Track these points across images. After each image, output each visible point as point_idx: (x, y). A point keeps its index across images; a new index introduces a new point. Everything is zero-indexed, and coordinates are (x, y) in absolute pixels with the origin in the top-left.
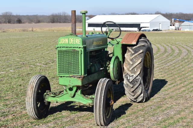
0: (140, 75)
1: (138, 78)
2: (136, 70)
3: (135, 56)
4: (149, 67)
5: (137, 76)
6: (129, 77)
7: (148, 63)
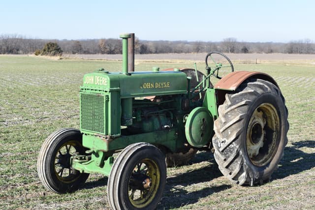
0: (236, 141)
1: (233, 146)
2: (230, 133)
3: (231, 110)
4: (276, 128)
5: (231, 143)
6: (219, 144)
7: (274, 122)
